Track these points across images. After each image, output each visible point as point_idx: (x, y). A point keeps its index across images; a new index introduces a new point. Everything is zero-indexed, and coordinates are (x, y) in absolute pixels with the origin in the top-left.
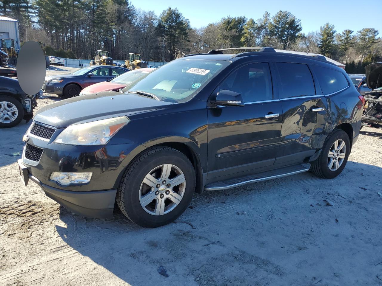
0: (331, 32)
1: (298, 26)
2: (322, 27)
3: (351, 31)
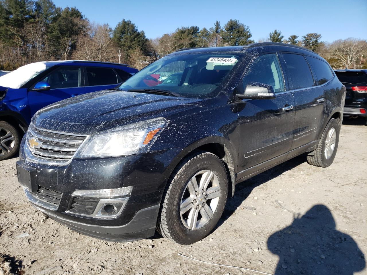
0: (279, 37)
1: (248, 32)
3: (296, 36)
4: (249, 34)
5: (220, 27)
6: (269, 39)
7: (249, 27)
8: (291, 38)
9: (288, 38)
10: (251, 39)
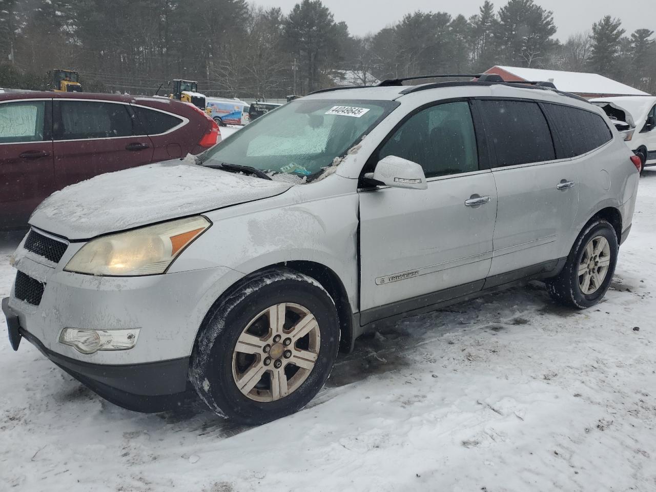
0: (615, 32)
1: (548, 23)
2: (597, 24)
3: (649, 31)
4: (549, 27)
5: (492, 14)
6: (590, 37)
7: (552, 14)
8: (637, 35)
9: (631, 34)
10: (553, 37)
